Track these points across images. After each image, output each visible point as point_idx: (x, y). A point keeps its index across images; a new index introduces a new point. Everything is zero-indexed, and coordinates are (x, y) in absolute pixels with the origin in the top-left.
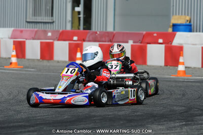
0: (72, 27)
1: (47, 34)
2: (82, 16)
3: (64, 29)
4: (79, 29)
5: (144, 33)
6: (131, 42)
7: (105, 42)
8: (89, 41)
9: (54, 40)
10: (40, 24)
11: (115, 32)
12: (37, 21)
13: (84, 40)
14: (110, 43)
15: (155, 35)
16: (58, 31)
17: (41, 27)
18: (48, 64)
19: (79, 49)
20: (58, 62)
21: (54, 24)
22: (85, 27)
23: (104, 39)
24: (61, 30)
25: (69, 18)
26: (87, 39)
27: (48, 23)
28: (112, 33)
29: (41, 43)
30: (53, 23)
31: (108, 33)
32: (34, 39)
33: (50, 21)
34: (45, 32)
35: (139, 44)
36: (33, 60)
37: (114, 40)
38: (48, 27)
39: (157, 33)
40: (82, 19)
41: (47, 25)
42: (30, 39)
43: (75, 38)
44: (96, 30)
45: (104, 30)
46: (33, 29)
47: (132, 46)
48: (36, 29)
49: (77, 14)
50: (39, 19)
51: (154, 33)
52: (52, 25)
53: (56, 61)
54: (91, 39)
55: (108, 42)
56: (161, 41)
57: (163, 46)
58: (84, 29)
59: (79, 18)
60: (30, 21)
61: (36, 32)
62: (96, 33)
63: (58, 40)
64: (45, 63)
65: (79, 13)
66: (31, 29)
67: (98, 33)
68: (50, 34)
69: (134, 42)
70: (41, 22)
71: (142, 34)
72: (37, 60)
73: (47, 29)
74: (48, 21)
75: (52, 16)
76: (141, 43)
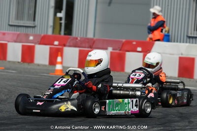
0: (53, 32)
1: (29, 37)
2: (63, 22)
3: (45, 34)
4: (60, 34)
5: (124, 40)
6: (110, 49)
7: (85, 47)
8: (70, 46)
9: (36, 43)
10: (22, 28)
11: (95, 38)
12: (20, 24)
13: (65, 45)
14: (89, 49)
15: (134, 43)
16: (40, 35)
17: (23, 31)
18: (29, 67)
19: (59, 53)
20: (38, 65)
21: (36, 28)
22: (66, 32)
23: (84, 45)
24: (42, 35)
25: (51, 23)
26: (68, 44)
27: (30, 27)
28: (92, 39)
29: (23, 46)
30: (34, 27)
31: (88, 39)
32: (16, 42)
33: (32, 25)
34: (27, 36)
35: (118, 51)
36: (14, 62)
37: (94, 46)
38: (30, 31)
39: (136, 42)
40: (63, 25)
41: (29, 29)
42: (12, 42)
43: (56, 43)
44: (77, 36)
45: (85, 36)
46: (15, 32)
47: (111, 53)
48: (18, 33)
49: (59, 19)
50: (21, 23)
51: (134, 41)
52: (34, 29)
53: (36, 64)
54: (71, 44)
55: (88, 48)
56: (139, 49)
57: (142, 54)
58: (65, 34)
59: (61, 24)
60: (13, 24)
61: (18, 35)
62: (77, 38)
63: (40, 44)
64: (26, 65)
65: (61, 19)
66: (13, 32)
67: (79, 39)
68: (31, 38)
69: (113, 49)
70: (23, 26)
71: (122, 41)
72: (18, 62)
73: (29, 33)
74: (31, 25)
75: (34, 20)
76: (120, 50)
